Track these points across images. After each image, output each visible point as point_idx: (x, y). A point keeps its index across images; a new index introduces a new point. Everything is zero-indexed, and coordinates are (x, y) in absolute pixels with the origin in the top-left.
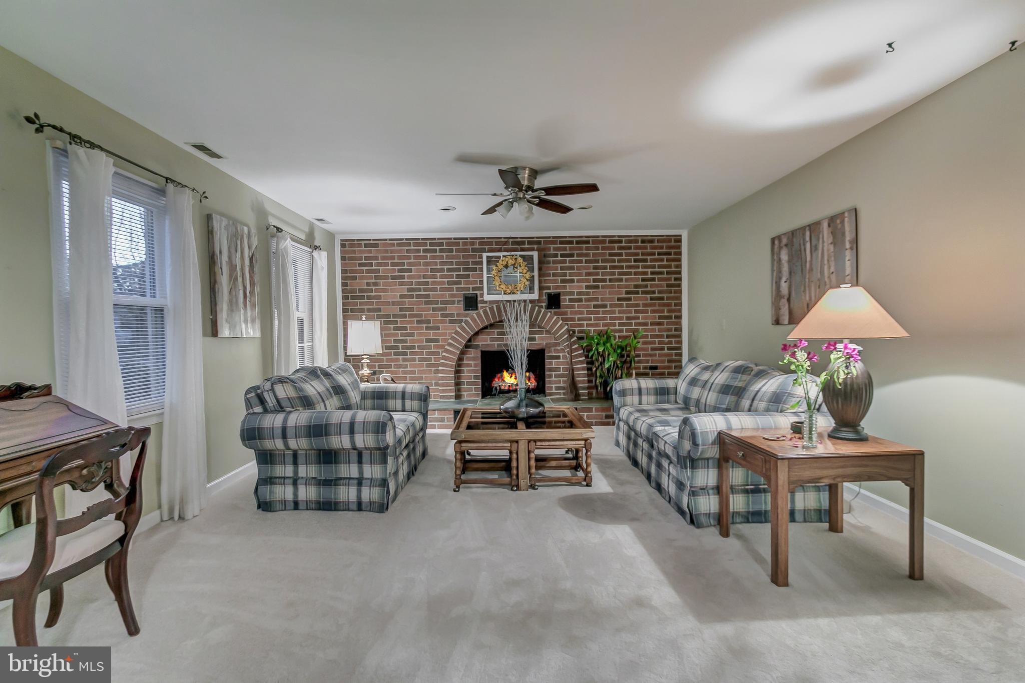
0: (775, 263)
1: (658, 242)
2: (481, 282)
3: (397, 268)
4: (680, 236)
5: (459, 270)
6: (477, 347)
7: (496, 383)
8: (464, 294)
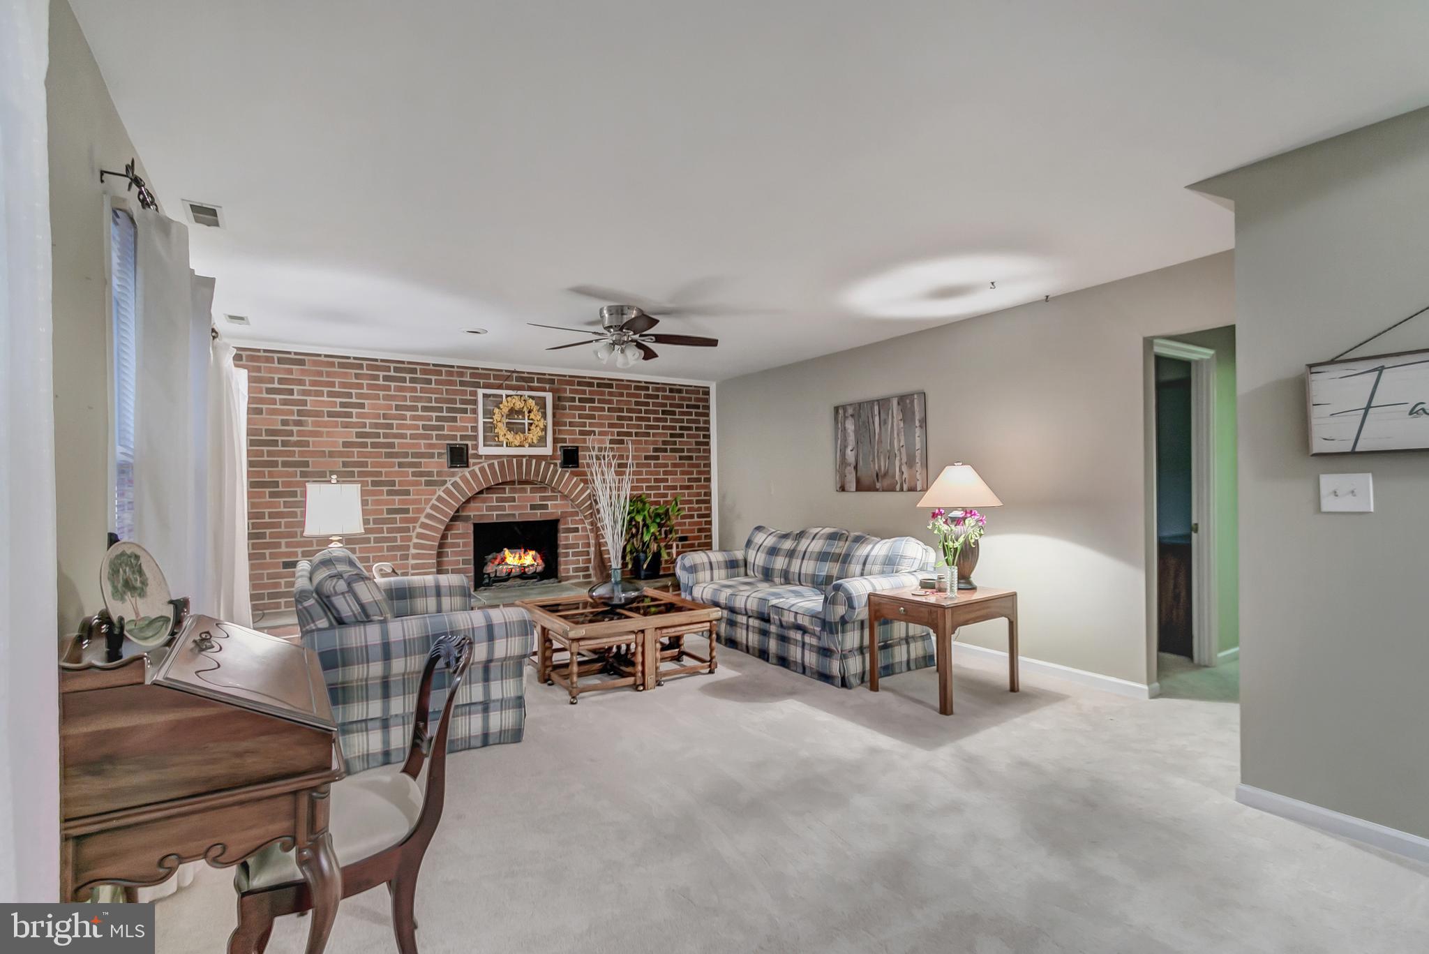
0: (840, 431)
1: (686, 393)
2: (475, 429)
3: (338, 400)
4: (709, 388)
5: (440, 409)
6: (467, 518)
7: (490, 569)
8: (448, 444)
